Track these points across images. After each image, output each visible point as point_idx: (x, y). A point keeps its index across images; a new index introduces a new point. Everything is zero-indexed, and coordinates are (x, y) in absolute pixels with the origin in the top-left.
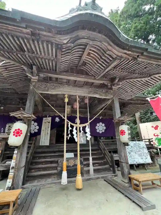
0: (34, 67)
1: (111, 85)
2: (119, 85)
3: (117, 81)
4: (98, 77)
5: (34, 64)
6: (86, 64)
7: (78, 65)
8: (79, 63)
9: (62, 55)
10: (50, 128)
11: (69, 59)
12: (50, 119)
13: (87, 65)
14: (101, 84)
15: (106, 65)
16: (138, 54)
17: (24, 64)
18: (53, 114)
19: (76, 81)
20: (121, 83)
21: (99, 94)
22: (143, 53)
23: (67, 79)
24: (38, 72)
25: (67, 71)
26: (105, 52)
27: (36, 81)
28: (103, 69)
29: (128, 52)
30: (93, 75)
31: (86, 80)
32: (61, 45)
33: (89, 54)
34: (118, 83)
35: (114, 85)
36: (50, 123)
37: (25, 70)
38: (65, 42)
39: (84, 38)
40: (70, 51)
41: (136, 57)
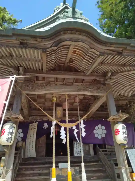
0: (21, 69)
1: (104, 80)
2: (113, 79)
3: (109, 75)
4: (87, 72)
5: (21, 66)
6: (73, 61)
7: (65, 62)
8: (65, 60)
9: (47, 56)
10: (35, 135)
11: (54, 58)
12: (36, 125)
13: (75, 62)
14: (93, 79)
15: (93, 61)
16: (122, 49)
17: (11, 66)
18: (41, 119)
19: (64, 79)
20: (115, 77)
21: (90, 90)
22: (127, 47)
23: (55, 78)
24: (24, 73)
25: (54, 69)
26: (89, 50)
27: (23, 81)
28: (90, 65)
29: (111, 48)
30: (82, 72)
31: (75, 77)
32: (46, 49)
33: (74, 52)
34: (112, 77)
35: (106, 80)
36: (36, 129)
37: (11, 72)
38: (49, 46)
39: (66, 41)
40: (55, 52)
41: (121, 51)
